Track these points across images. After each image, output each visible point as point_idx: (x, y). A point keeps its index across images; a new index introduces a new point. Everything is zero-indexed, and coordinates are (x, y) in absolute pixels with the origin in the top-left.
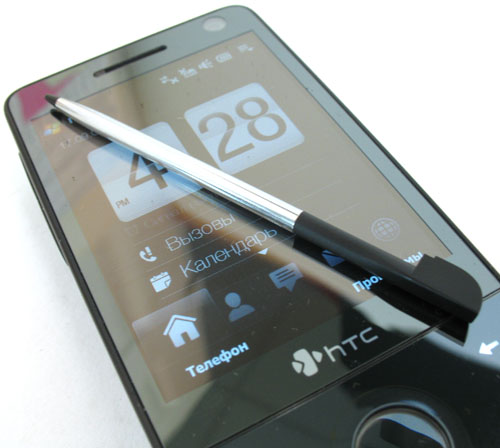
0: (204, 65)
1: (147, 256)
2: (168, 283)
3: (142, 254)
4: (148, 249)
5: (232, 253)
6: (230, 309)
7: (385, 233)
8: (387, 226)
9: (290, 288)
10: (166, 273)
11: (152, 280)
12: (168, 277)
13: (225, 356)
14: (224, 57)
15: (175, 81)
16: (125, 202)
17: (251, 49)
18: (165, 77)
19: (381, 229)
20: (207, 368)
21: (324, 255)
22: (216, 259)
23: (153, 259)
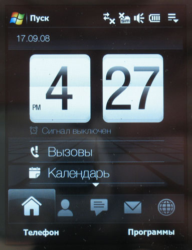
0: (138, 18)
1: (34, 152)
2: (38, 176)
3: (32, 149)
4: (37, 147)
5: (79, 176)
6: (61, 208)
7: (164, 209)
8: (168, 205)
9: (97, 213)
10: (39, 169)
11: (30, 169)
12: (39, 172)
13: (46, 233)
14: (155, 18)
15: (112, 21)
16: (38, 107)
17: (176, 21)
18: (108, 14)
19: (164, 205)
20: (34, 235)
21: (125, 204)
22: (69, 174)
23: (37, 156)
